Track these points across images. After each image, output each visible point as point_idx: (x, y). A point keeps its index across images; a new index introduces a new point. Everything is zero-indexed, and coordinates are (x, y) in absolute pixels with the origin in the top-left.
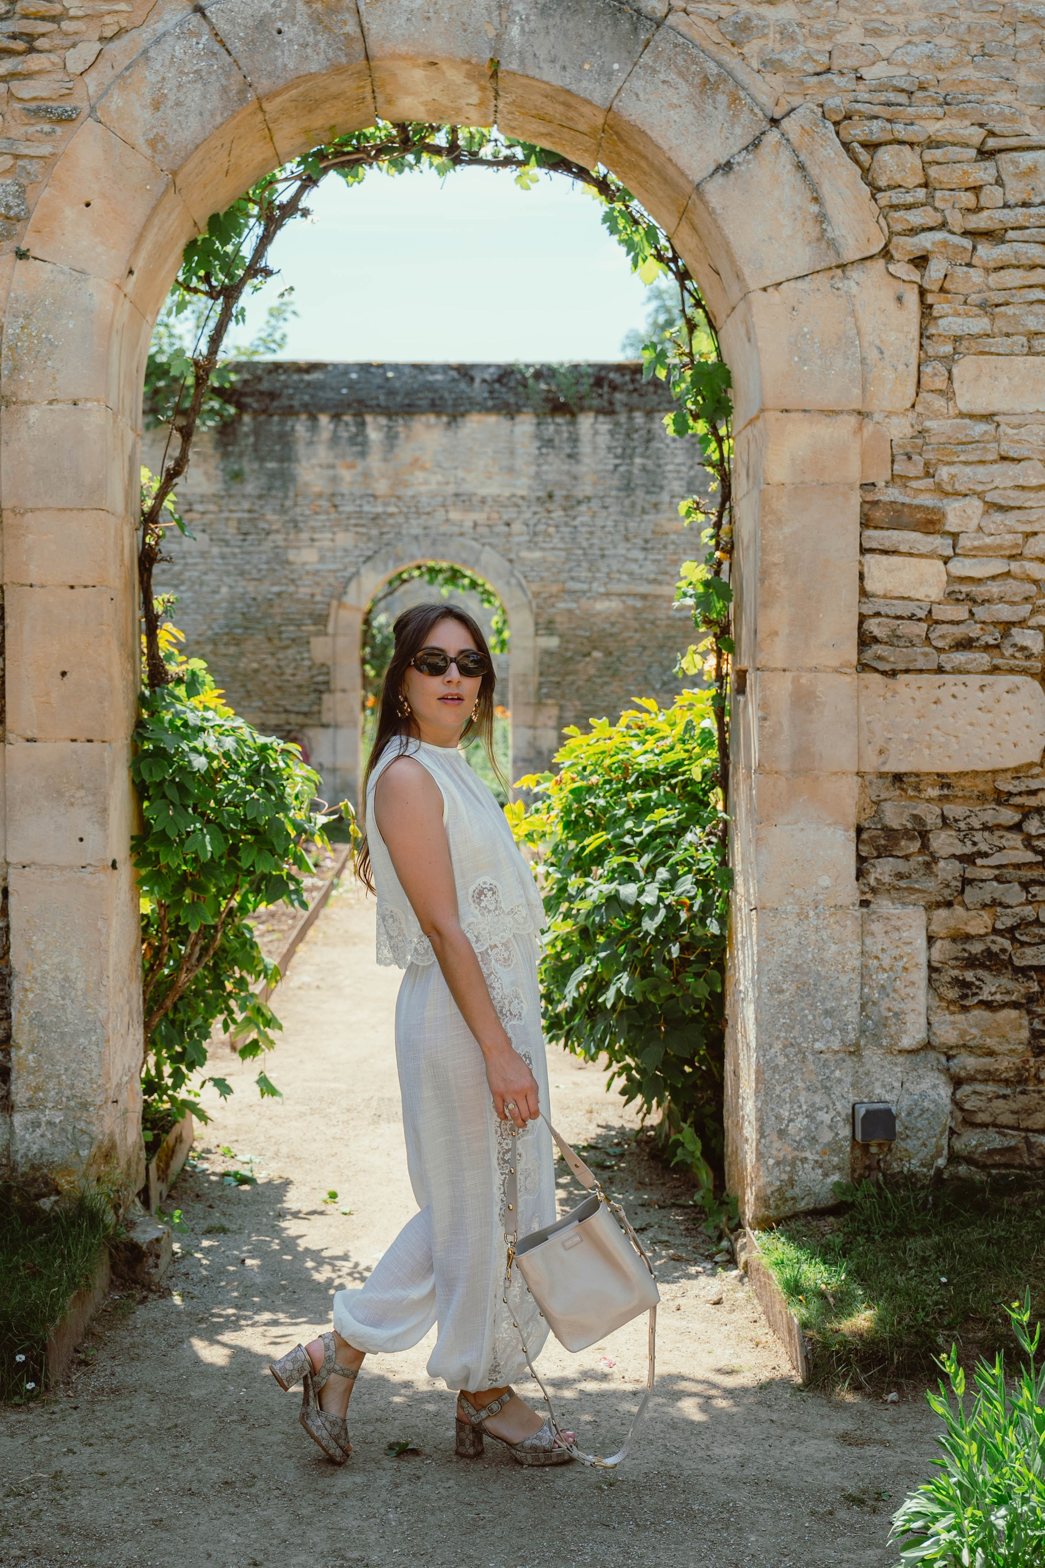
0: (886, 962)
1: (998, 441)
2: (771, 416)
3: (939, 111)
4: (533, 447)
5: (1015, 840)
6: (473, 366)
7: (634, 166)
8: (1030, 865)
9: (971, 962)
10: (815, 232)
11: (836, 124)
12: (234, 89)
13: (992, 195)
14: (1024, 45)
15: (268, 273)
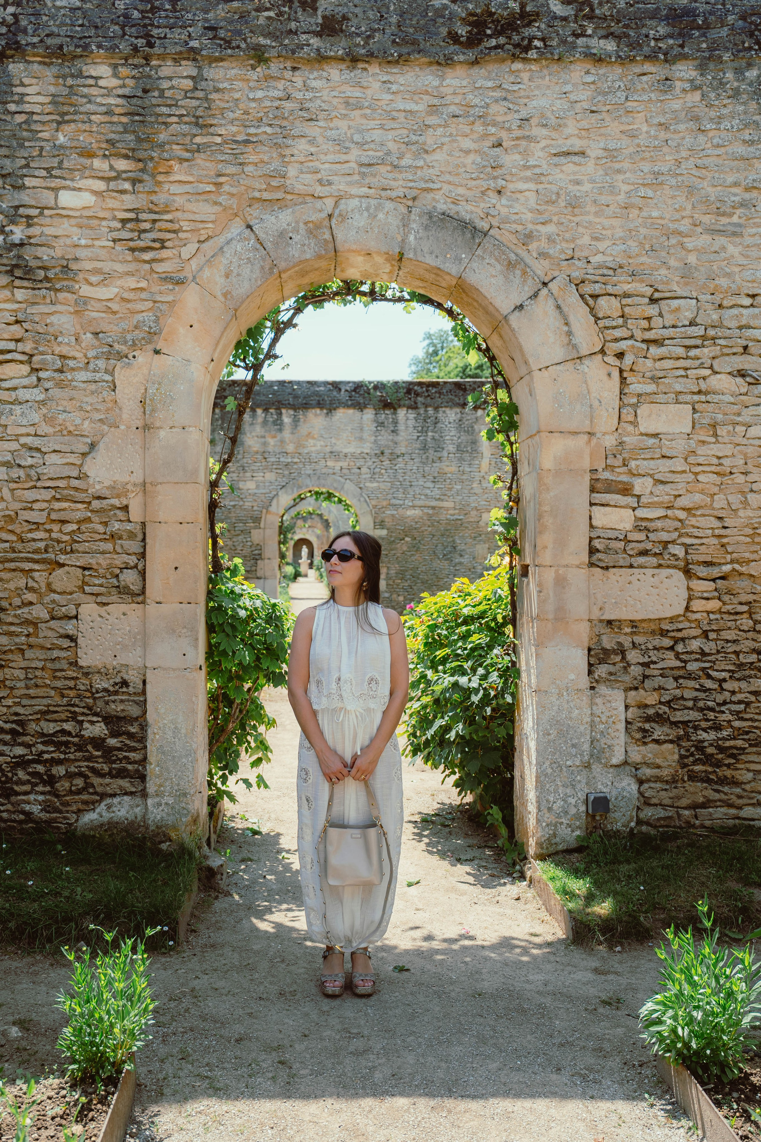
0: (604, 719)
1: (661, 448)
2: (544, 435)
3: (630, 279)
4: (373, 427)
5: (671, 655)
6: (341, 383)
7: (469, 304)
8: (678, 668)
9: (648, 719)
10: (566, 341)
11: (577, 285)
12: (267, 267)
13: (657, 322)
14: (673, 246)
15: (276, 357)
